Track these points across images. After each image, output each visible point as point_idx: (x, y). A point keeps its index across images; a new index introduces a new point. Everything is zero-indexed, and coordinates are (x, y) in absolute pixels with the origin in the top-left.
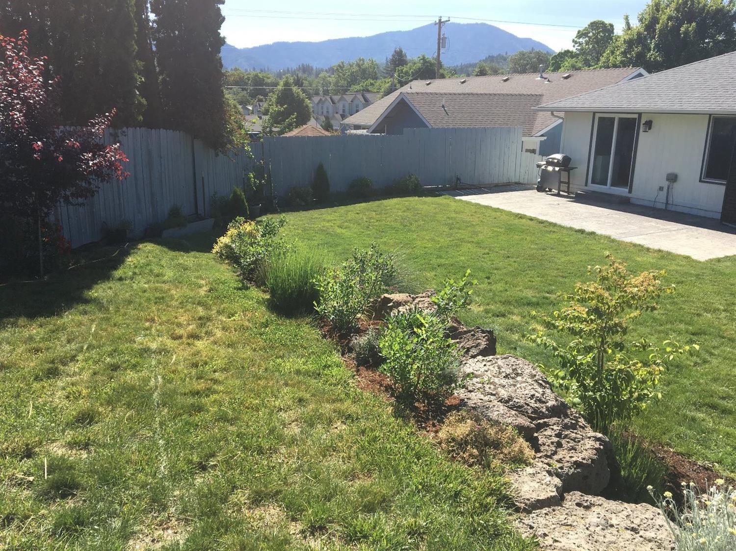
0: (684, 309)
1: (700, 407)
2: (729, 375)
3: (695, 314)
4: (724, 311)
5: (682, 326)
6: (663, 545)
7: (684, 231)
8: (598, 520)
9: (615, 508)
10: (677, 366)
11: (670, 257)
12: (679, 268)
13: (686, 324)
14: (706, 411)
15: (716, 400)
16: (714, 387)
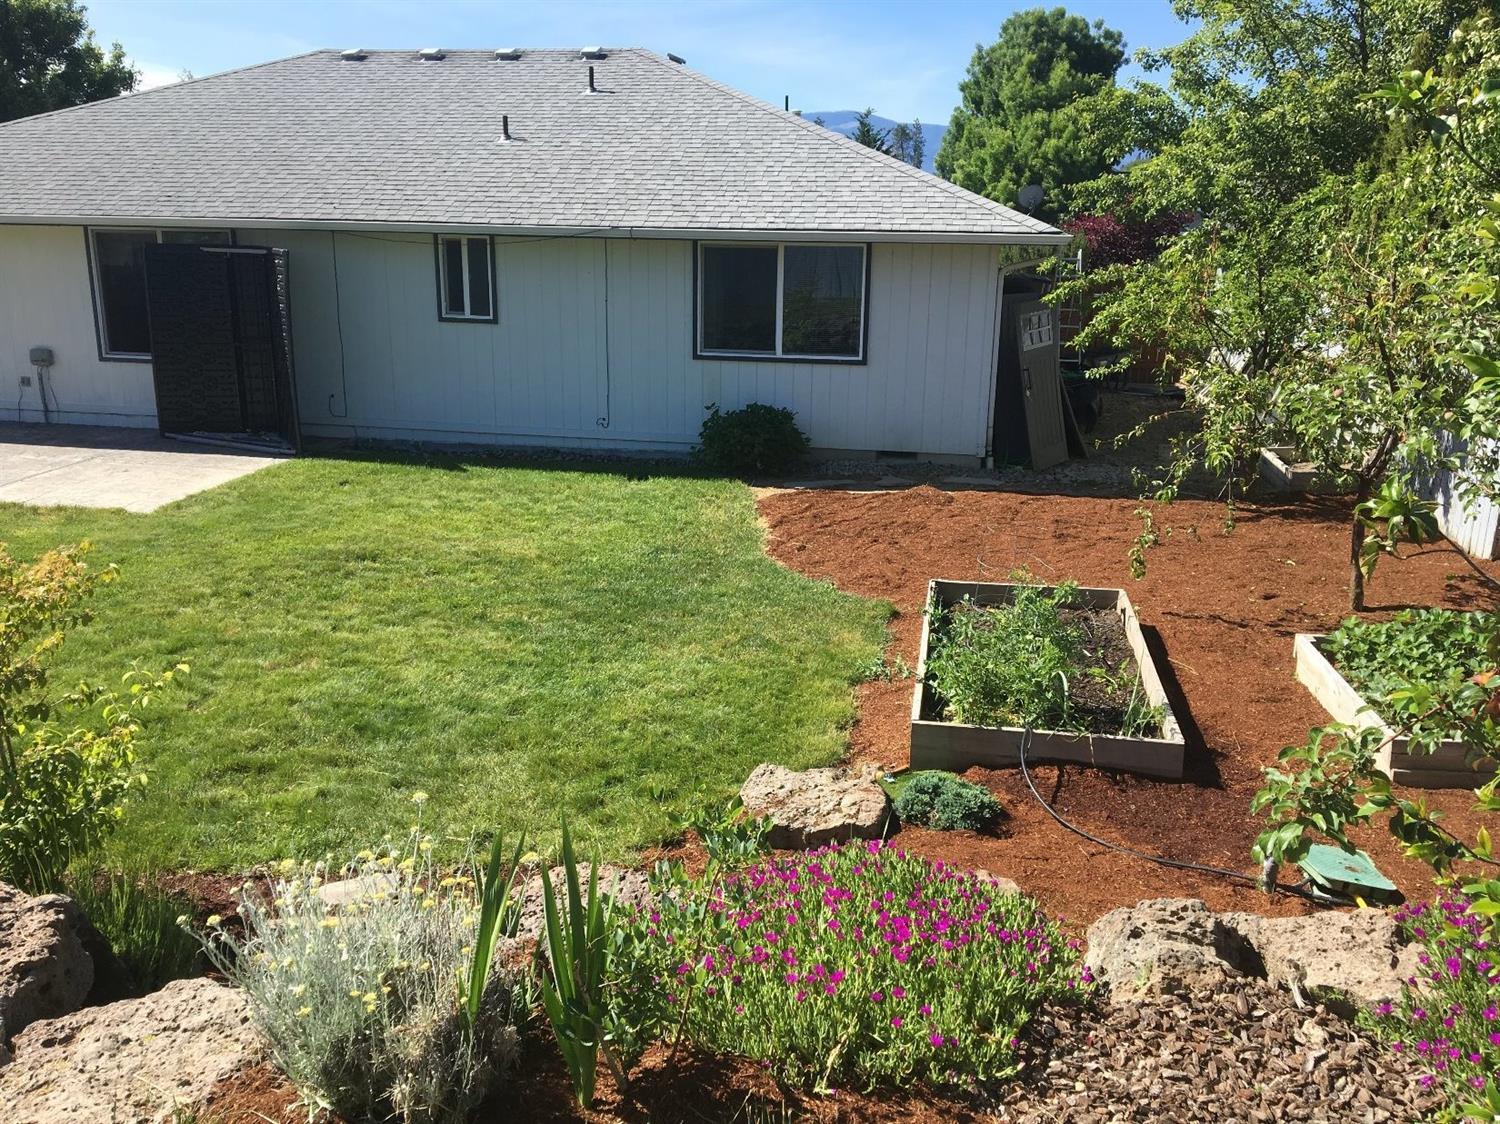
0: (141, 610)
1: (219, 777)
2: (252, 705)
3: (163, 614)
4: (214, 594)
5: (147, 643)
6: (226, 1023)
7: (98, 461)
8: (99, 1044)
9: (122, 1013)
10: (160, 719)
11: (84, 516)
12: (108, 535)
13: (152, 637)
14: (232, 780)
15: (243, 755)
16: (234, 733)
